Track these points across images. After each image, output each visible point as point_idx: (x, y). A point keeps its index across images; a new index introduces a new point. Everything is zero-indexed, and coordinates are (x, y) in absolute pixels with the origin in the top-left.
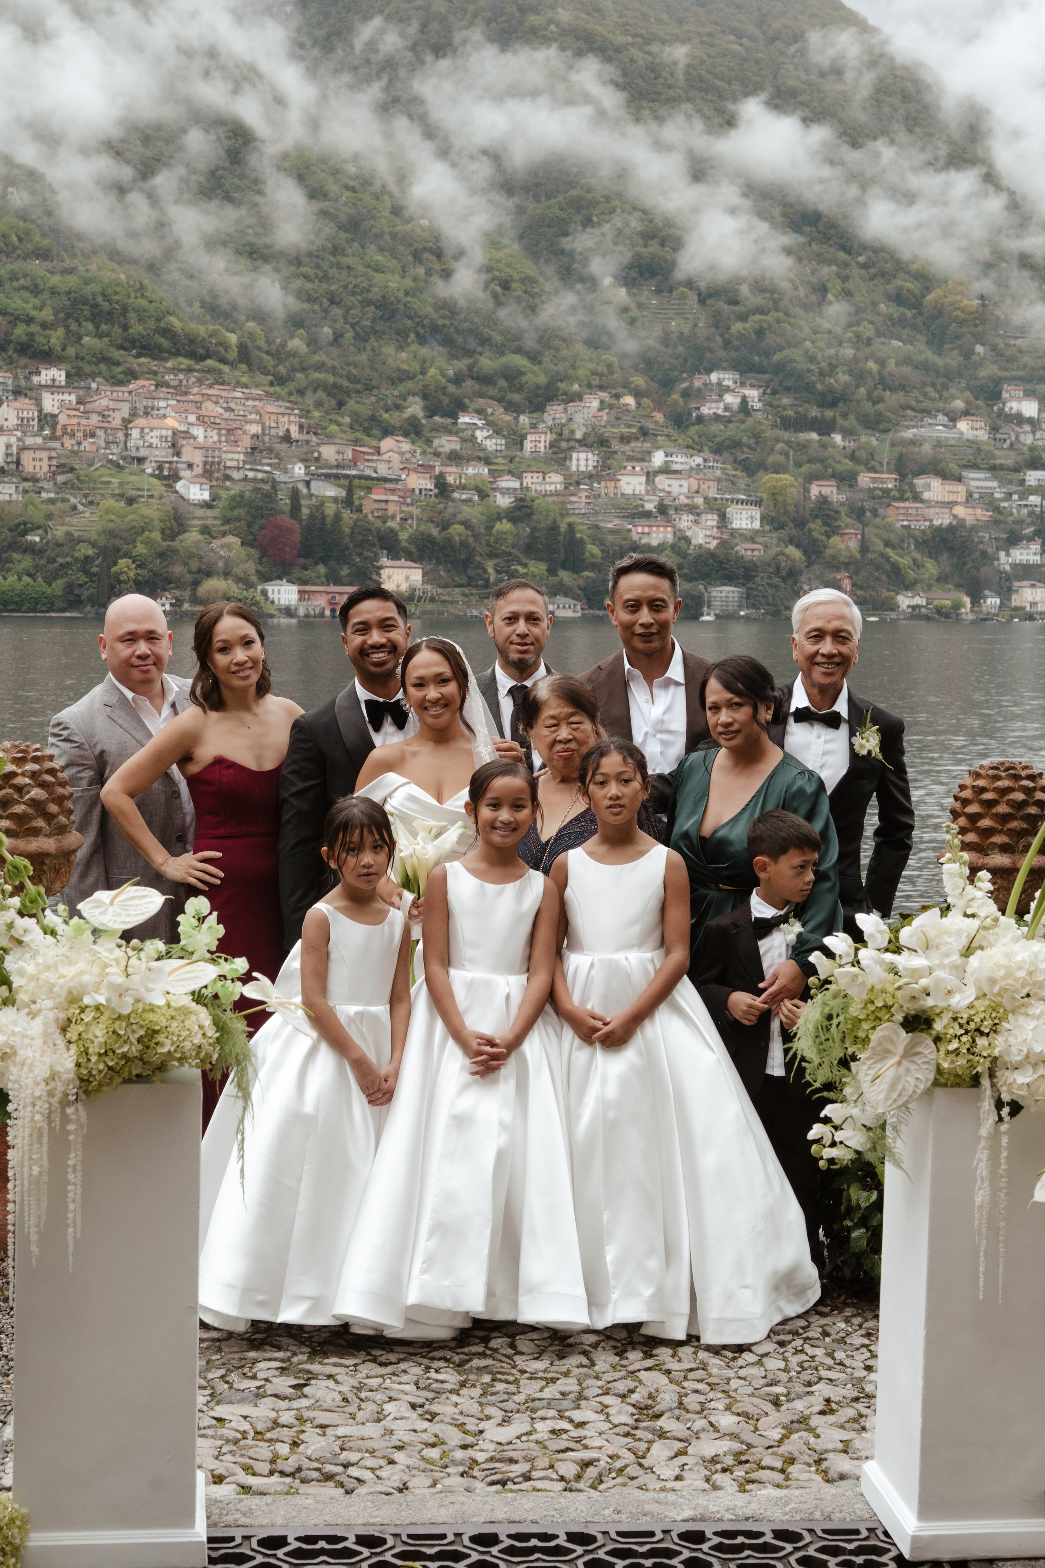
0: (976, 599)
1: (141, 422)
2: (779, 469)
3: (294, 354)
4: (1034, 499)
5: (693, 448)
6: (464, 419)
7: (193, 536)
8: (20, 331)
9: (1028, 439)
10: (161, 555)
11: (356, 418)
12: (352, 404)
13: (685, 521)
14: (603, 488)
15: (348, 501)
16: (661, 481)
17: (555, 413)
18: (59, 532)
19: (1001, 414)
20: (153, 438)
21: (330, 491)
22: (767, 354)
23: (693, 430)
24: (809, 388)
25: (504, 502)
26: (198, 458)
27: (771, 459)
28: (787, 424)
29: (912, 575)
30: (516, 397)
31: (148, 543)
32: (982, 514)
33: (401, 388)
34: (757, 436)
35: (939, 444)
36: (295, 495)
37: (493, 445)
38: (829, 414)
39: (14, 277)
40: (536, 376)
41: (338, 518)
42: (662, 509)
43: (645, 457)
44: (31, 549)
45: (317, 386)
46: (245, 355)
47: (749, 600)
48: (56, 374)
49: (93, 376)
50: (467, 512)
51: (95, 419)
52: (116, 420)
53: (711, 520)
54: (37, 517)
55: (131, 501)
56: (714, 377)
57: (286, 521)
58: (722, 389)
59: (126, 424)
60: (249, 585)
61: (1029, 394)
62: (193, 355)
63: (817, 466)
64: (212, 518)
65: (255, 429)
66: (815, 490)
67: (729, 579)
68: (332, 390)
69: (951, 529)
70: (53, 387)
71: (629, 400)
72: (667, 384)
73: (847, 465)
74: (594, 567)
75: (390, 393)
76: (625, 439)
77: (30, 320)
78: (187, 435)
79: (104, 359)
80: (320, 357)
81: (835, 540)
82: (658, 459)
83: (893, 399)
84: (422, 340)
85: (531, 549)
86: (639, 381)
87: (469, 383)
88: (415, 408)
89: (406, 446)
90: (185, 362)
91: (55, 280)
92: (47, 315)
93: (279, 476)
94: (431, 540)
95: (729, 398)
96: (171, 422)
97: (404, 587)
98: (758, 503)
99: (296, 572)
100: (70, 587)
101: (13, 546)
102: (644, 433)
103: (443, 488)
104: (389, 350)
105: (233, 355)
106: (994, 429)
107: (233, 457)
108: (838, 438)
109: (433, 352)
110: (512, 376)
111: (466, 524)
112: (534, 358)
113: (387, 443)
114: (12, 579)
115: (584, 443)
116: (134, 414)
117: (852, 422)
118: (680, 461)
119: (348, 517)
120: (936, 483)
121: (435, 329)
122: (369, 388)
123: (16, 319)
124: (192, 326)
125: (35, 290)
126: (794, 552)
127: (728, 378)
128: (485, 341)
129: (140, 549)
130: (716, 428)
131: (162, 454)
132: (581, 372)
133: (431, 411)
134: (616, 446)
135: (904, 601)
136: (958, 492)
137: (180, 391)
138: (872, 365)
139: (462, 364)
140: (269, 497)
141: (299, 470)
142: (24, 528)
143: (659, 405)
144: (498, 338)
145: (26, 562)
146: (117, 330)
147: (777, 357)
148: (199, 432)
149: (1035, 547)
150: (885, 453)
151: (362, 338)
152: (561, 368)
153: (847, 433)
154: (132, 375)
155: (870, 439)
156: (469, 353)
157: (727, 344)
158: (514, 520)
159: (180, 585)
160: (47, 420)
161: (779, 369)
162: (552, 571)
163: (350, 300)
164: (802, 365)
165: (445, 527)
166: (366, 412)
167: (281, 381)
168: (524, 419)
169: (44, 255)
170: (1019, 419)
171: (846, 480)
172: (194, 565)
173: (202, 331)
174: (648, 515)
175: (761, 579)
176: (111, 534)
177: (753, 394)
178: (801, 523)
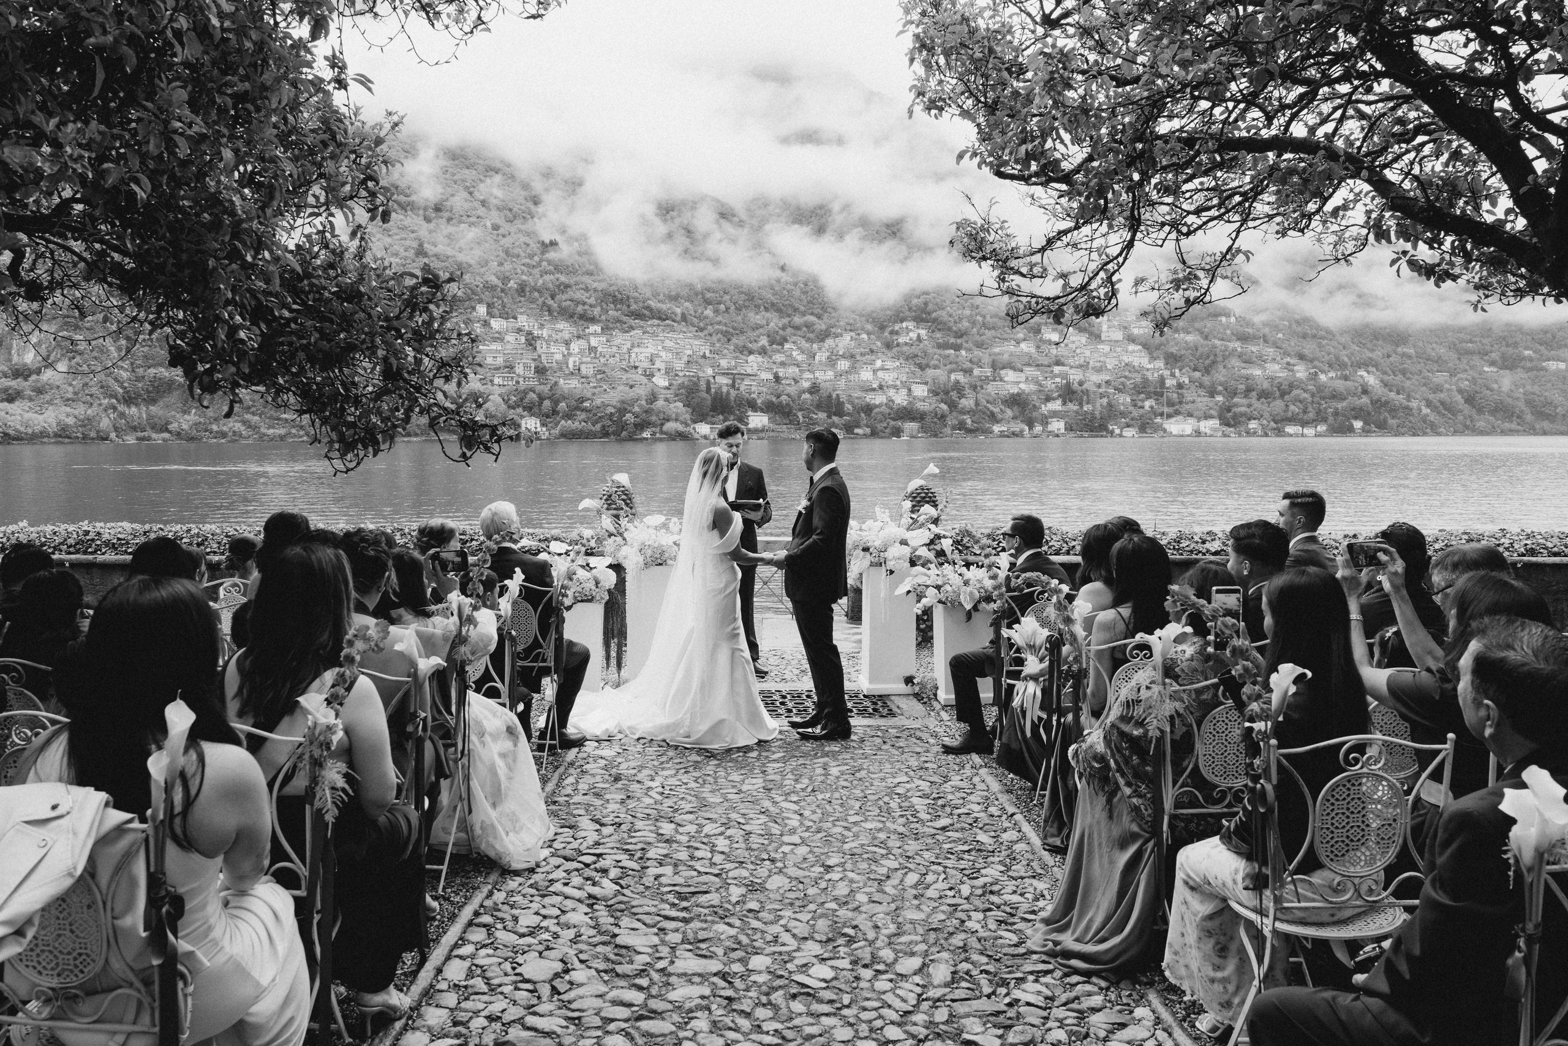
0: (1031, 427)
1: (636, 350)
2: (936, 367)
3: (706, 317)
4: (1058, 380)
5: (895, 358)
6: (787, 346)
7: (660, 403)
8: (580, 308)
9: (1054, 351)
10: (646, 412)
11: (736, 346)
12: (734, 340)
13: (892, 393)
14: (851, 377)
15: (733, 386)
16: (880, 374)
17: (830, 342)
18: (598, 402)
19: (1041, 340)
20: (642, 357)
21: (724, 381)
22: (929, 314)
23: (895, 350)
24: (949, 329)
25: (806, 385)
26: (662, 366)
27: (933, 362)
28: (940, 346)
29: (1000, 416)
30: (811, 336)
31: (640, 406)
32: (1033, 387)
33: (757, 332)
34: (925, 353)
35: (1011, 355)
36: (708, 383)
37: (800, 358)
38: (959, 341)
39: (577, 284)
40: (820, 325)
41: (728, 393)
42: (881, 387)
43: (872, 363)
44: (585, 410)
45: (718, 332)
46: (684, 318)
47: (923, 429)
48: (596, 328)
49: (613, 329)
50: (789, 390)
51: (614, 349)
52: (625, 350)
53: (904, 391)
54: (589, 395)
55: (631, 387)
56: (904, 325)
57: (705, 395)
58: (908, 330)
59: (629, 351)
60: (687, 425)
61: (1054, 330)
62: (660, 318)
63: (954, 366)
64: (669, 394)
65: (689, 352)
66: (953, 377)
67: (913, 419)
68: (725, 334)
69: (1018, 394)
70: (595, 334)
71: (864, 336)
72: (882, 328)
73: (968, 365)
74: (849, 414)
75: (752, 335)
76: (862, 355)
77: (584, 304)
78: (657, 355)
79: (619, 321)
80: (719, 318)
81: (963, 401)
82: (879, 364)
83: (989, 334)
84: (766, 309)
85: (819, 407)
86: (869, 327)
87: (789, 330)
88: (764, 341)
89: (760, 359)
90: (656, 322)
91: (595, 285)
92: (592, 301)
93: (701, 374)
94: (772, 403)
95: (911, 334)
96: (651, 350)
97: (760, 426)
98: (926, 383)
99: (709, 419)
100: (603, 427)
101: (577, 408)
102: (872, 351)
103: (777, 378)
104: (751, 315)
105: (678, 318)
106: (1038, 347)
107: (679, 365)
108: (963, 352)
109: (772, 316)
110: (809, 326)
111: (788, 395)
112: (819, 317)
113: (751, 358)
114: (577, 423)
115: (843, 356)
116: (633, 346)
117: (970, 345)
118: (889, 364)
119: (733, 393)
120: (1011, 373)
121: (773, 304)
122: (742, 332)
123: (578, 303)
124: (660, 305)
125: (587, 289)
126: (944, 407)
127: (911, 325)
128: (796, 310)
129: (636, 409)
130: (905, 348)
131: (646, 364)
132: (842, 323)
133: (772, 343)
134: (858, 357)
135: (997, 428)
136: (1022, 377)
137: (654, 335)
138: (979, 318)
139: (786, 320)
140: (696, 384)
141: (710, 371)
142: (582, 400)
143: (878, 338)
144: (802, 308)
145: (583, 416)
146: (625, 307)
147: (934, 315)
148: (663, 354)
149: (1059, 402)
150: (986, 359)
151: (739, 309)
152: (832, 321)
153: (968, 350)
154: (632, 328)
155: (977, 353)
156: (789, 316)
157: (910, 309)
158: (811, 393)
159: (654, 425)
160: (592, 349)
161: (935, 320)
162: (829, 417)
163: (733, 292)
164: (945, 318)
165: (778, 397)
166: (741, 344)
167: (701, 330)
168: (815, 346)
169: (590, 273)
170: (1050, 342)
171: (968, 372)
172: (662, 416)
173: (664, 307)
174: (874, 390)
175: (928, 419)
176: (623, 402)
177: (923, 332)
178: (947, 393)
